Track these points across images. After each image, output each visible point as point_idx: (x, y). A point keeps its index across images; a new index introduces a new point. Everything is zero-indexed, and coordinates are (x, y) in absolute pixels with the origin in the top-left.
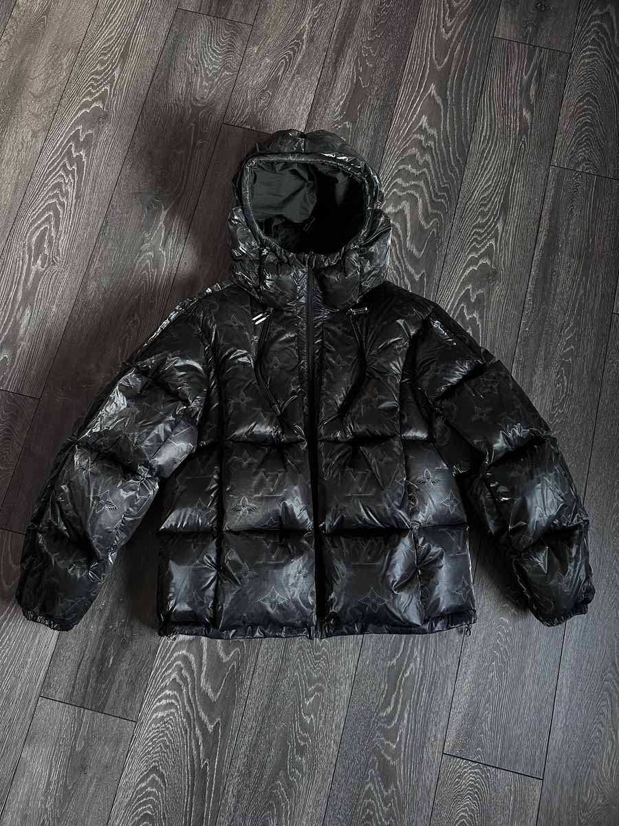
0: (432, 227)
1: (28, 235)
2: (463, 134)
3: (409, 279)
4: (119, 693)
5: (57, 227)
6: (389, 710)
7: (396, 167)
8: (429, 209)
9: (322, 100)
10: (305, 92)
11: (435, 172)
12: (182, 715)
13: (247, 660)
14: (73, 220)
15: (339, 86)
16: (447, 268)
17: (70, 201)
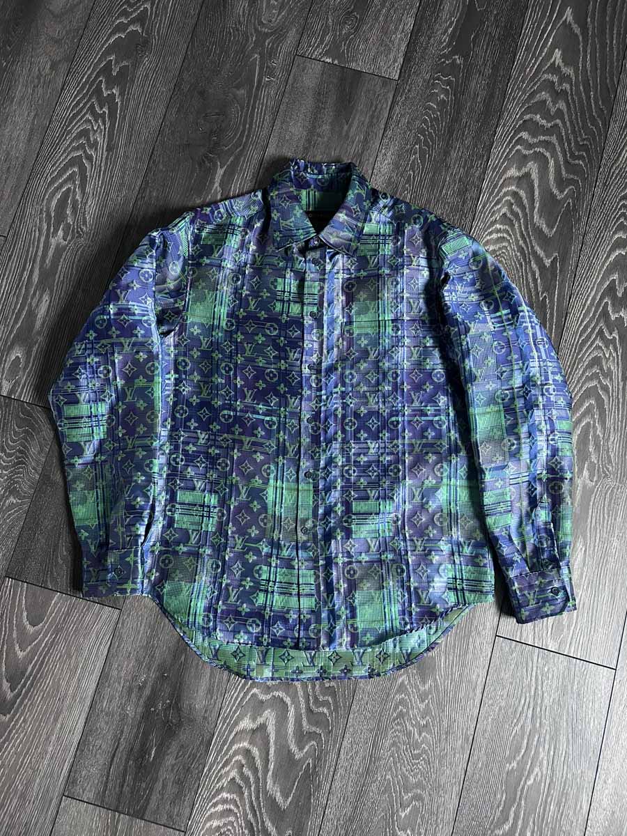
0: (567, 197)
1: (47, 197)
2: (607, 75)
3: (537, 264)
4: (163, 794)
5: (83, 187)
6: (507, 827)
7: (521, 118)
8: (564, 173)
9: (425, 27)
10: (403, 15)
11: (571, 126)
12: (243, 825)
13: (325, 756)
14: (103, 178)
15: (447, 8)
16: (587, 250)
17: (100, 154)
